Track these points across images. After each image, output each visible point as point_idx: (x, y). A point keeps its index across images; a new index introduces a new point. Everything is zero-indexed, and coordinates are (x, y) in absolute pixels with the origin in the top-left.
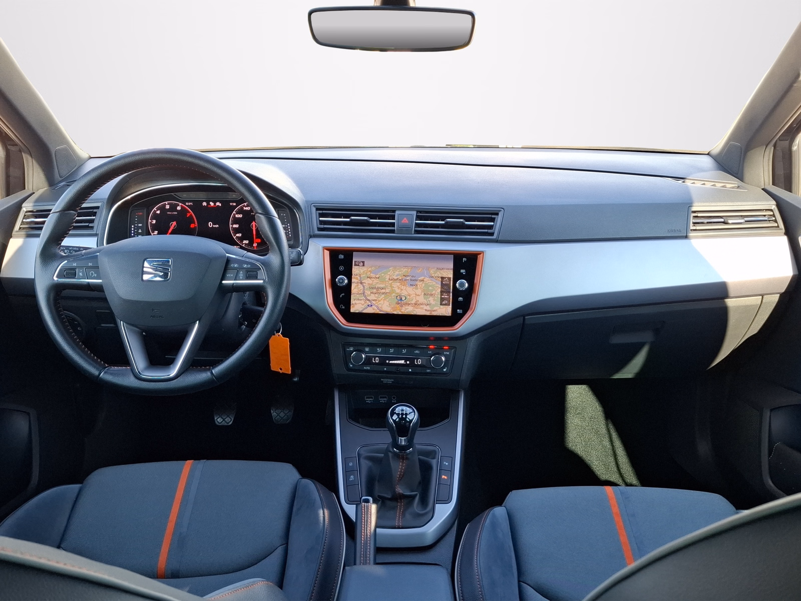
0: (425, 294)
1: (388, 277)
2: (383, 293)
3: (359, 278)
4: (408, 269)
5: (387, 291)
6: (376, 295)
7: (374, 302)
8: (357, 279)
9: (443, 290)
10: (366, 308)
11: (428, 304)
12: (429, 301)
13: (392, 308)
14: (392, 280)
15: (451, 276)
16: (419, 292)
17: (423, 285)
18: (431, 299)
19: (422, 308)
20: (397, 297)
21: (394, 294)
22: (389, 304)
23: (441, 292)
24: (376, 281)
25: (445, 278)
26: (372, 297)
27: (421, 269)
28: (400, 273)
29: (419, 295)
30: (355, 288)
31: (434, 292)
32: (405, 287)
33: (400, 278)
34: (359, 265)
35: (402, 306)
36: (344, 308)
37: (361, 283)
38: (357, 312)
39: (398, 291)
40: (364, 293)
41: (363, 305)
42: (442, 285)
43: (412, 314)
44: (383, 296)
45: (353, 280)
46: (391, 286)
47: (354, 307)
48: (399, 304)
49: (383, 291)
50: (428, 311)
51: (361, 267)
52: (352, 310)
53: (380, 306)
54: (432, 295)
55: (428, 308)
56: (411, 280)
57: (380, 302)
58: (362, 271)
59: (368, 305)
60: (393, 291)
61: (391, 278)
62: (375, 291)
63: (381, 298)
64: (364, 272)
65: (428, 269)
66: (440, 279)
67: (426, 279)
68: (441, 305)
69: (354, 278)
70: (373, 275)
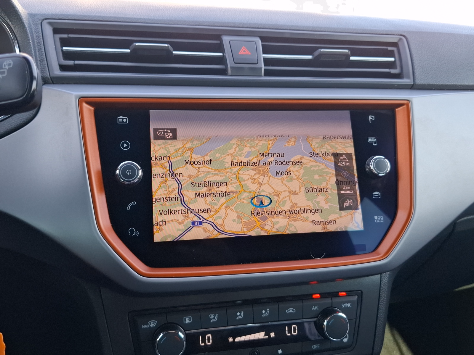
0: (307, 190)
1: (229, 160)
2: (224, 194)
3: (167, 165)
4: (269, 141)
5: (231, 188)
6: (209, 199)
7: (205, 215)
8: (163, 167)
9: (340, 179)
10: (189, 230)
11: (316, 211)
12: (318, 203)
13: (245, 224)
14: (238, 164)
15: (351, 150)
16: (295, 185)
17: (302, 171)
18: (321, 198)
19: (306, 220)
20: (252, 199)
21: (245, 195)
22: (238, 217)
23: (338, 183)
24: (204, 169)
25: (342, 155)
26: (199, 204)
27: (293, 140)
28: (253, 149)
29: (295, 193)
30: (160, 187)
31: (323, 185)
32: (266, 178)
33: (254, 161)
34: (163, 138)
35: (264, 219)
36: (137, 233)
37: (174, 176)
38: (169, 240)
39: (253, 187)
40: (181, 197)
41: (180, 223)
42: (338, 169)
43: (288, 232)
44: (223, 200)
45: (155, 170)
46: (238, 179)
47: (160, 230)
48: (257, 214)
49: (223, 189)
50: (319, 223)
51: (169, 142)
52: (158, 237)
53: (218, 222)
54: (321, 190)
55: (317, 217)
56: (277, 163)
57: (218, 215)
58: (172, 150)
59: (193, 223)
60: (242, 188)
61: (235, 161)
62: (204, 190)
63: (220, 204)
64: (177, 151)
65: (307, 138)
66: (332, 158)
67: (306, 160)
68: (340, 210)
69: (157, 165)
70: (196, 157)
